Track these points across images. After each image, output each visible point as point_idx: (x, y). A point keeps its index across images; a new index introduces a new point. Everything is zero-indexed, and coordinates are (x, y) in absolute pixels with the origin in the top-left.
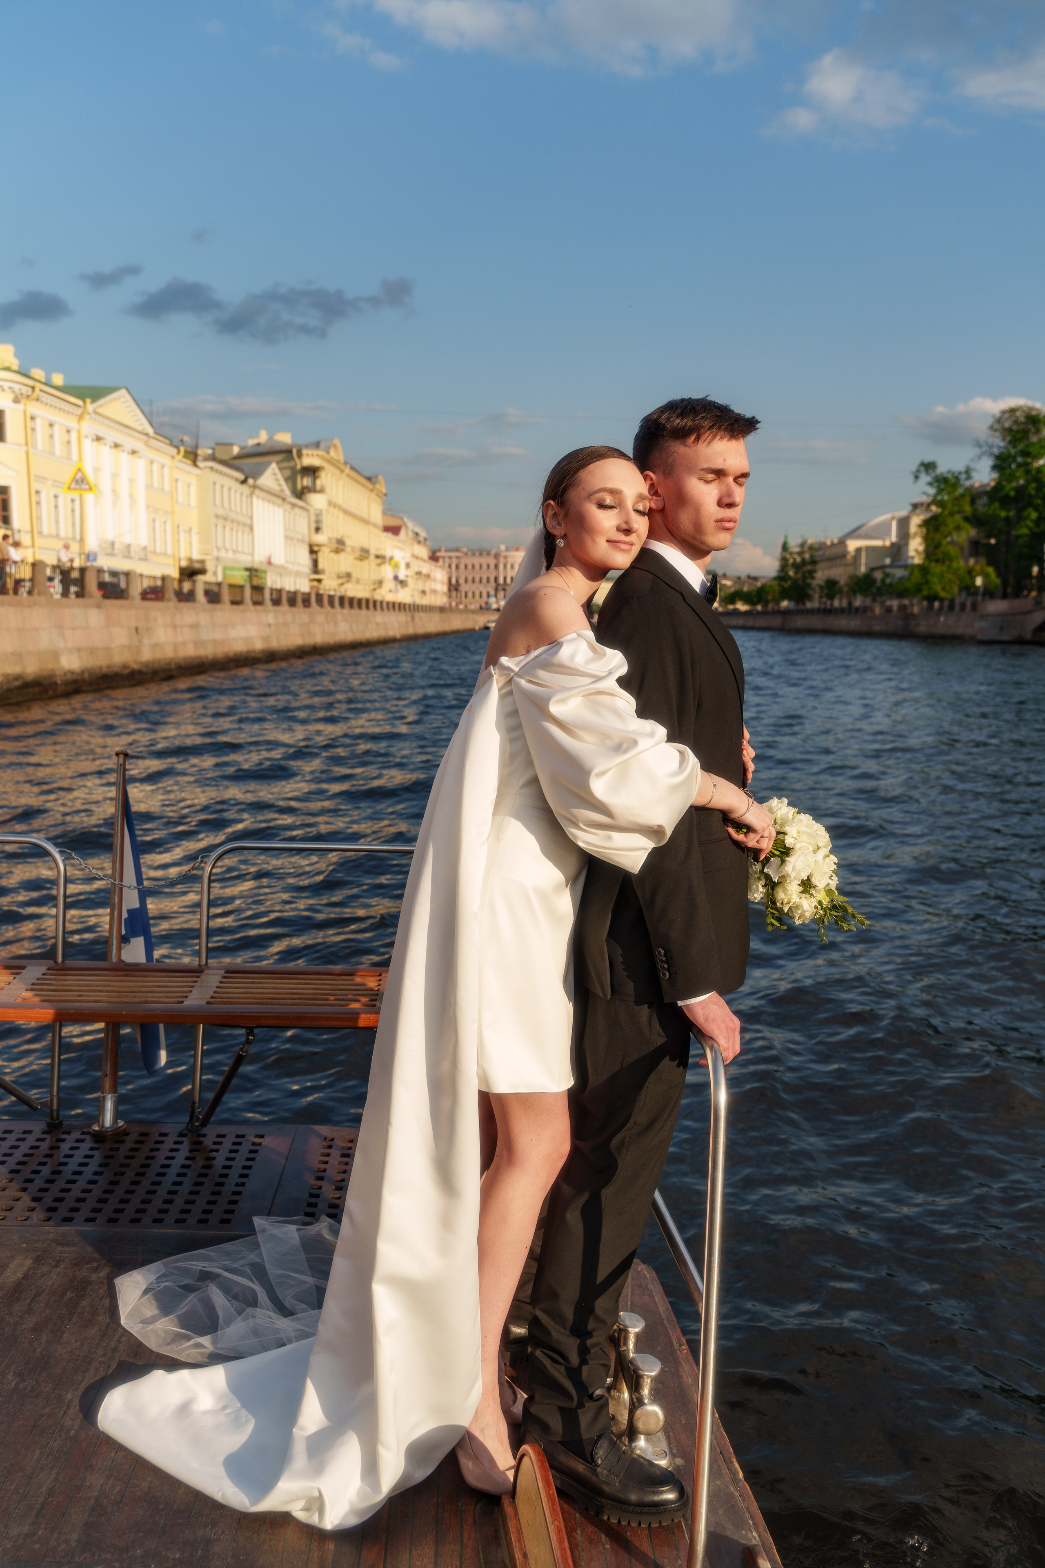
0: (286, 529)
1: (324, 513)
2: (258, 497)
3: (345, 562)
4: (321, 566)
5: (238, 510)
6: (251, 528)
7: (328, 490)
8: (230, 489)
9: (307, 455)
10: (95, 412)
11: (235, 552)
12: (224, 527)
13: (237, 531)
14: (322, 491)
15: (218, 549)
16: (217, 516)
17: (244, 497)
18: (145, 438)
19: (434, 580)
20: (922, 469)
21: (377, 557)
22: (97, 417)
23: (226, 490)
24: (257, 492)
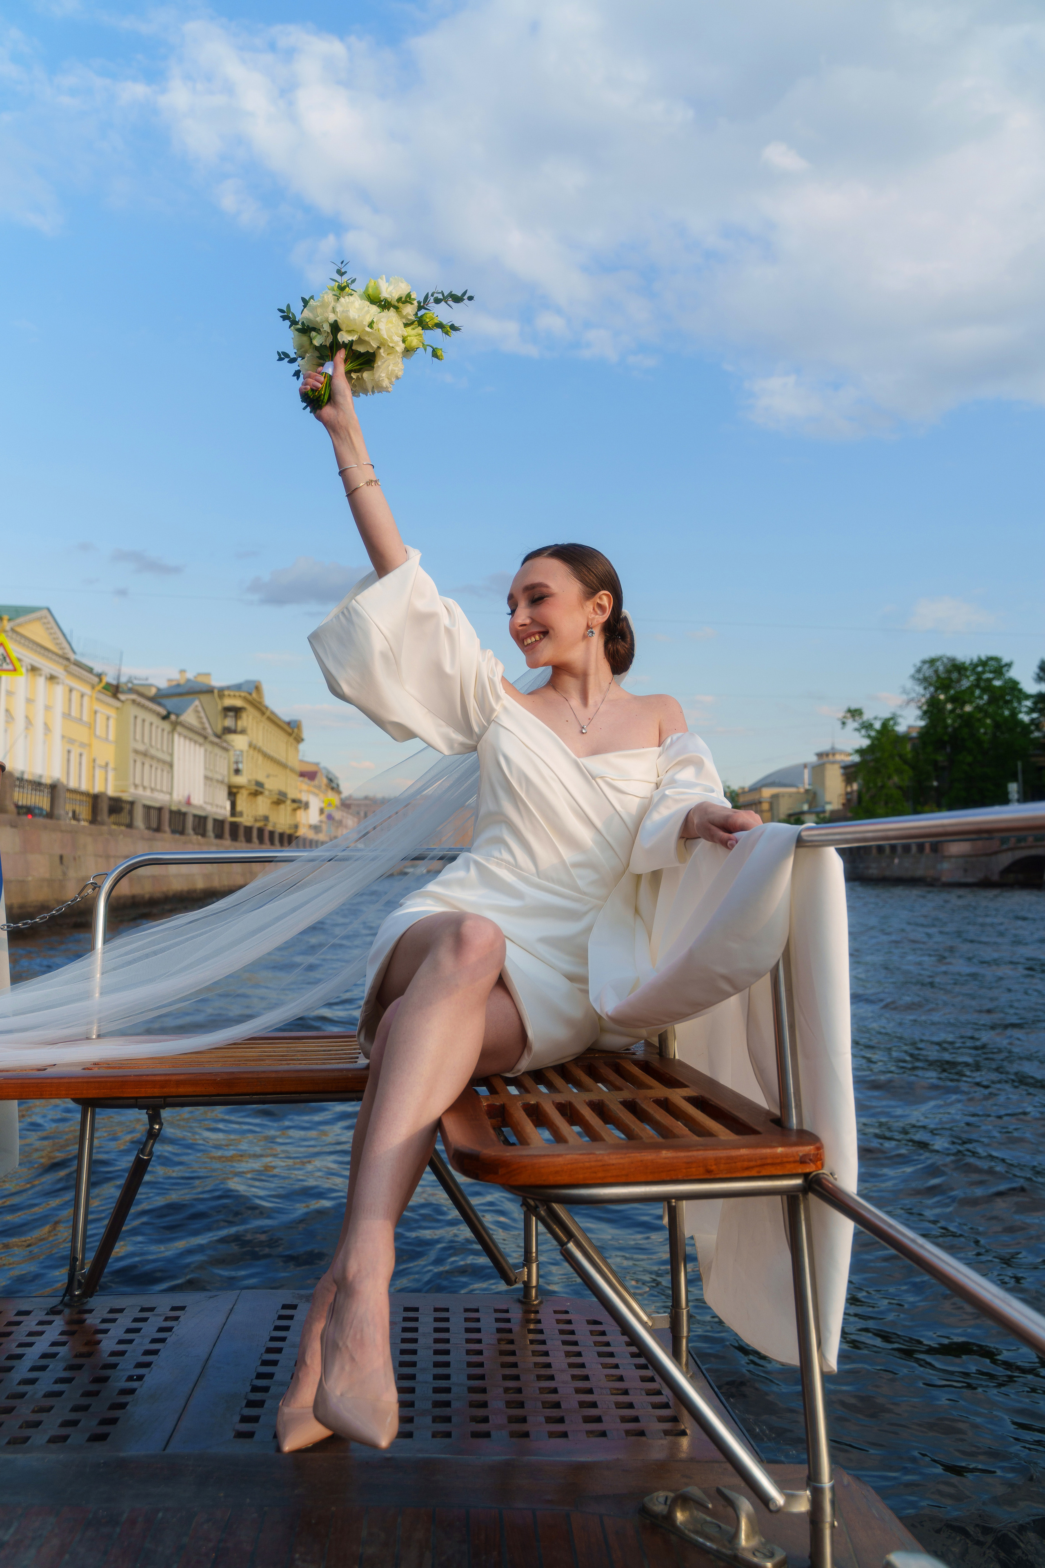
0: (206, 768)
1: (245, 754)
2: (180, 734)
3: (262, 806)
4: (239, 808)
5: (159, 746)
6: (171, 765)
7: (249, 731)
8: (151, 724)
9: (229, 695)
10: (13, 630)
11: (152, 790)
12: (143, 764)
13: (156, 769)
14: (243, 732)
15: (136, 786)
16: (136, 752)
17: (165, 733)
18: (65, 662)
19: (346, 827)
20: (849, 715)
21: (294, 801)
22: (14, 636)
23: (147, 724)
24: (179, 729)
